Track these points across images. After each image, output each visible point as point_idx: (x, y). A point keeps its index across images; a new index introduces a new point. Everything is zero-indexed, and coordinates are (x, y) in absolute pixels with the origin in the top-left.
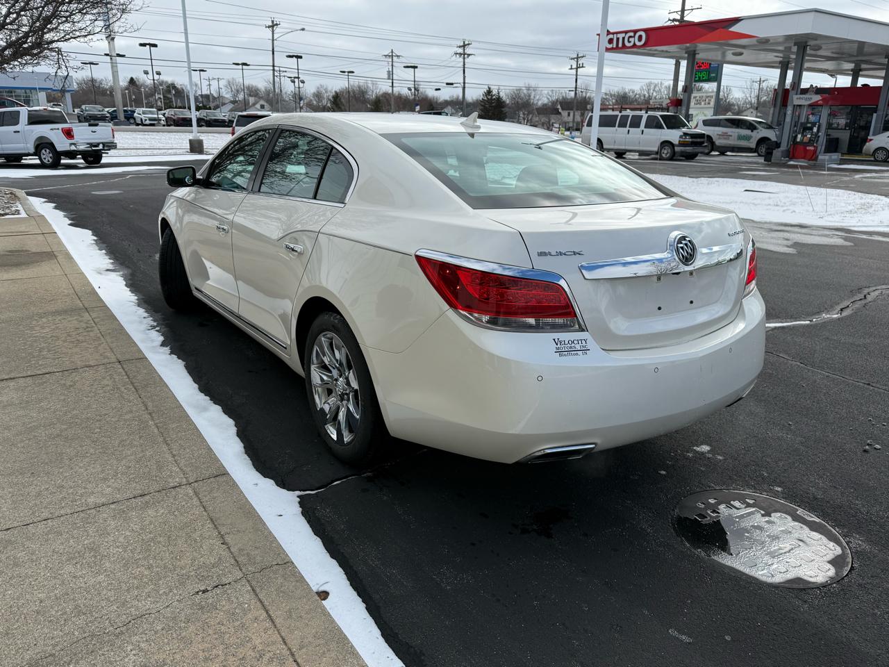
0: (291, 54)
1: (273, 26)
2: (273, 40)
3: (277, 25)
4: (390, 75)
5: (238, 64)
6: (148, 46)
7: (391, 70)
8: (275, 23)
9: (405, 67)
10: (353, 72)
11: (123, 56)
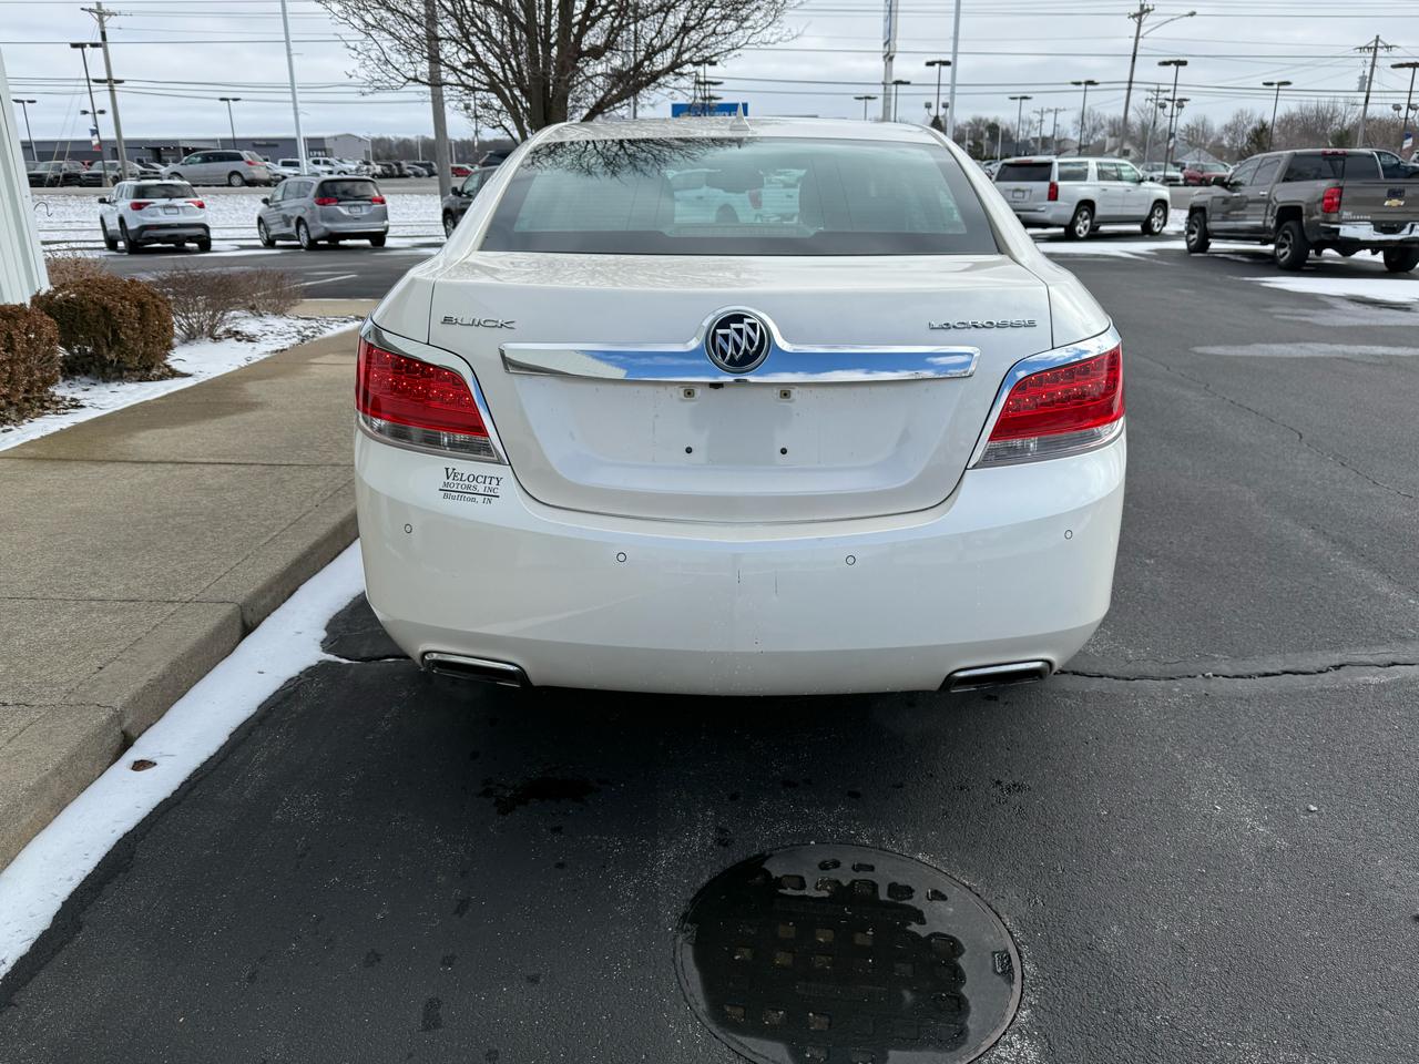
0: (1167, 59)
1: (1143, 11)
2: (1137, 38)
3: (1148, 10)
4: (1366, 84)
5: (1079, 84)
6: (937, 65)
7: (1368, 74)
8: (1146, 7)
9: (1393, 66)
10: (1288, 83)
11: (908, 83)
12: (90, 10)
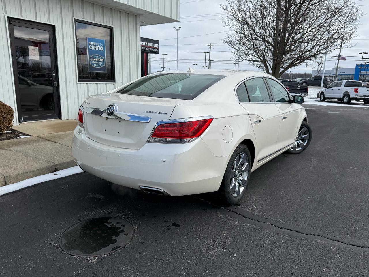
12: (209, 45)
